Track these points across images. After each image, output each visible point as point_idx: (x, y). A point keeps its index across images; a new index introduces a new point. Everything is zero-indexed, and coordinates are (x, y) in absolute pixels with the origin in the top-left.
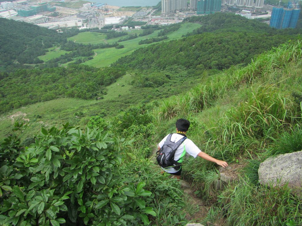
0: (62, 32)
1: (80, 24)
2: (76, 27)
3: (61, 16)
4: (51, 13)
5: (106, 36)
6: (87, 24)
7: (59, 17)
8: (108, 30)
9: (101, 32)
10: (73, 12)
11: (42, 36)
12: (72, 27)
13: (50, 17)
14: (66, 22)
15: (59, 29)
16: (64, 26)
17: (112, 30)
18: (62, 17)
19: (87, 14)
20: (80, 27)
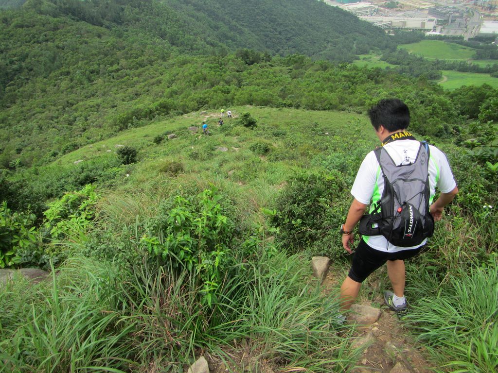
0: (394, 35)
1: (429, 25)
2: (421, 30)
3: (401, 9)
4: (386, 3)
5: (474, 52)
6: (444, 28)
7: (397, 11)
8: (481, 44)
9: (467, 44)
10: (425, 5)
11: (358, 34)
12: (413, 29)
13: (382, 8)
14: (406, 18)
15: (390, 28)
16: (401, 25)
17: (489, 44)
18: (401, 11)
19: (449, 10)
20: (428, 30)
